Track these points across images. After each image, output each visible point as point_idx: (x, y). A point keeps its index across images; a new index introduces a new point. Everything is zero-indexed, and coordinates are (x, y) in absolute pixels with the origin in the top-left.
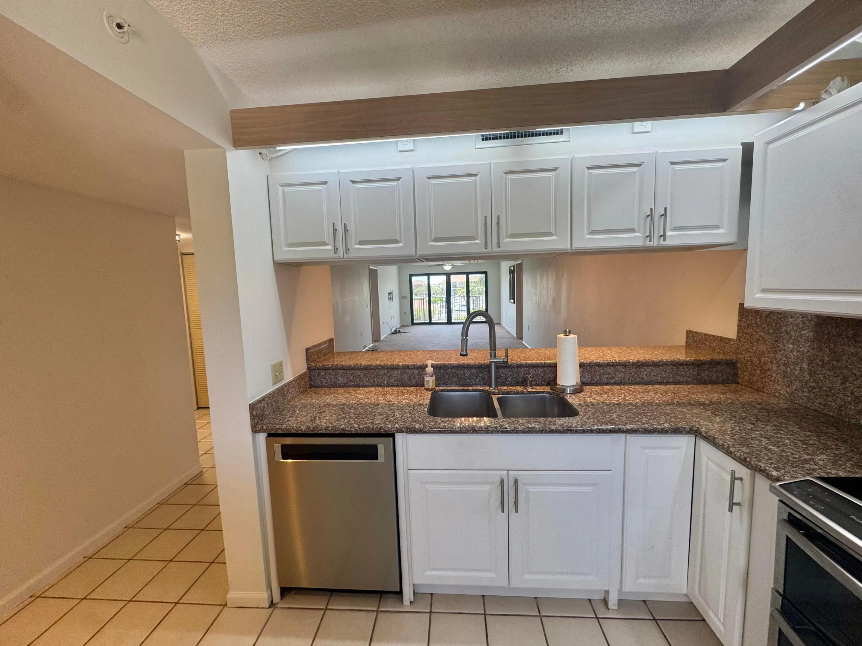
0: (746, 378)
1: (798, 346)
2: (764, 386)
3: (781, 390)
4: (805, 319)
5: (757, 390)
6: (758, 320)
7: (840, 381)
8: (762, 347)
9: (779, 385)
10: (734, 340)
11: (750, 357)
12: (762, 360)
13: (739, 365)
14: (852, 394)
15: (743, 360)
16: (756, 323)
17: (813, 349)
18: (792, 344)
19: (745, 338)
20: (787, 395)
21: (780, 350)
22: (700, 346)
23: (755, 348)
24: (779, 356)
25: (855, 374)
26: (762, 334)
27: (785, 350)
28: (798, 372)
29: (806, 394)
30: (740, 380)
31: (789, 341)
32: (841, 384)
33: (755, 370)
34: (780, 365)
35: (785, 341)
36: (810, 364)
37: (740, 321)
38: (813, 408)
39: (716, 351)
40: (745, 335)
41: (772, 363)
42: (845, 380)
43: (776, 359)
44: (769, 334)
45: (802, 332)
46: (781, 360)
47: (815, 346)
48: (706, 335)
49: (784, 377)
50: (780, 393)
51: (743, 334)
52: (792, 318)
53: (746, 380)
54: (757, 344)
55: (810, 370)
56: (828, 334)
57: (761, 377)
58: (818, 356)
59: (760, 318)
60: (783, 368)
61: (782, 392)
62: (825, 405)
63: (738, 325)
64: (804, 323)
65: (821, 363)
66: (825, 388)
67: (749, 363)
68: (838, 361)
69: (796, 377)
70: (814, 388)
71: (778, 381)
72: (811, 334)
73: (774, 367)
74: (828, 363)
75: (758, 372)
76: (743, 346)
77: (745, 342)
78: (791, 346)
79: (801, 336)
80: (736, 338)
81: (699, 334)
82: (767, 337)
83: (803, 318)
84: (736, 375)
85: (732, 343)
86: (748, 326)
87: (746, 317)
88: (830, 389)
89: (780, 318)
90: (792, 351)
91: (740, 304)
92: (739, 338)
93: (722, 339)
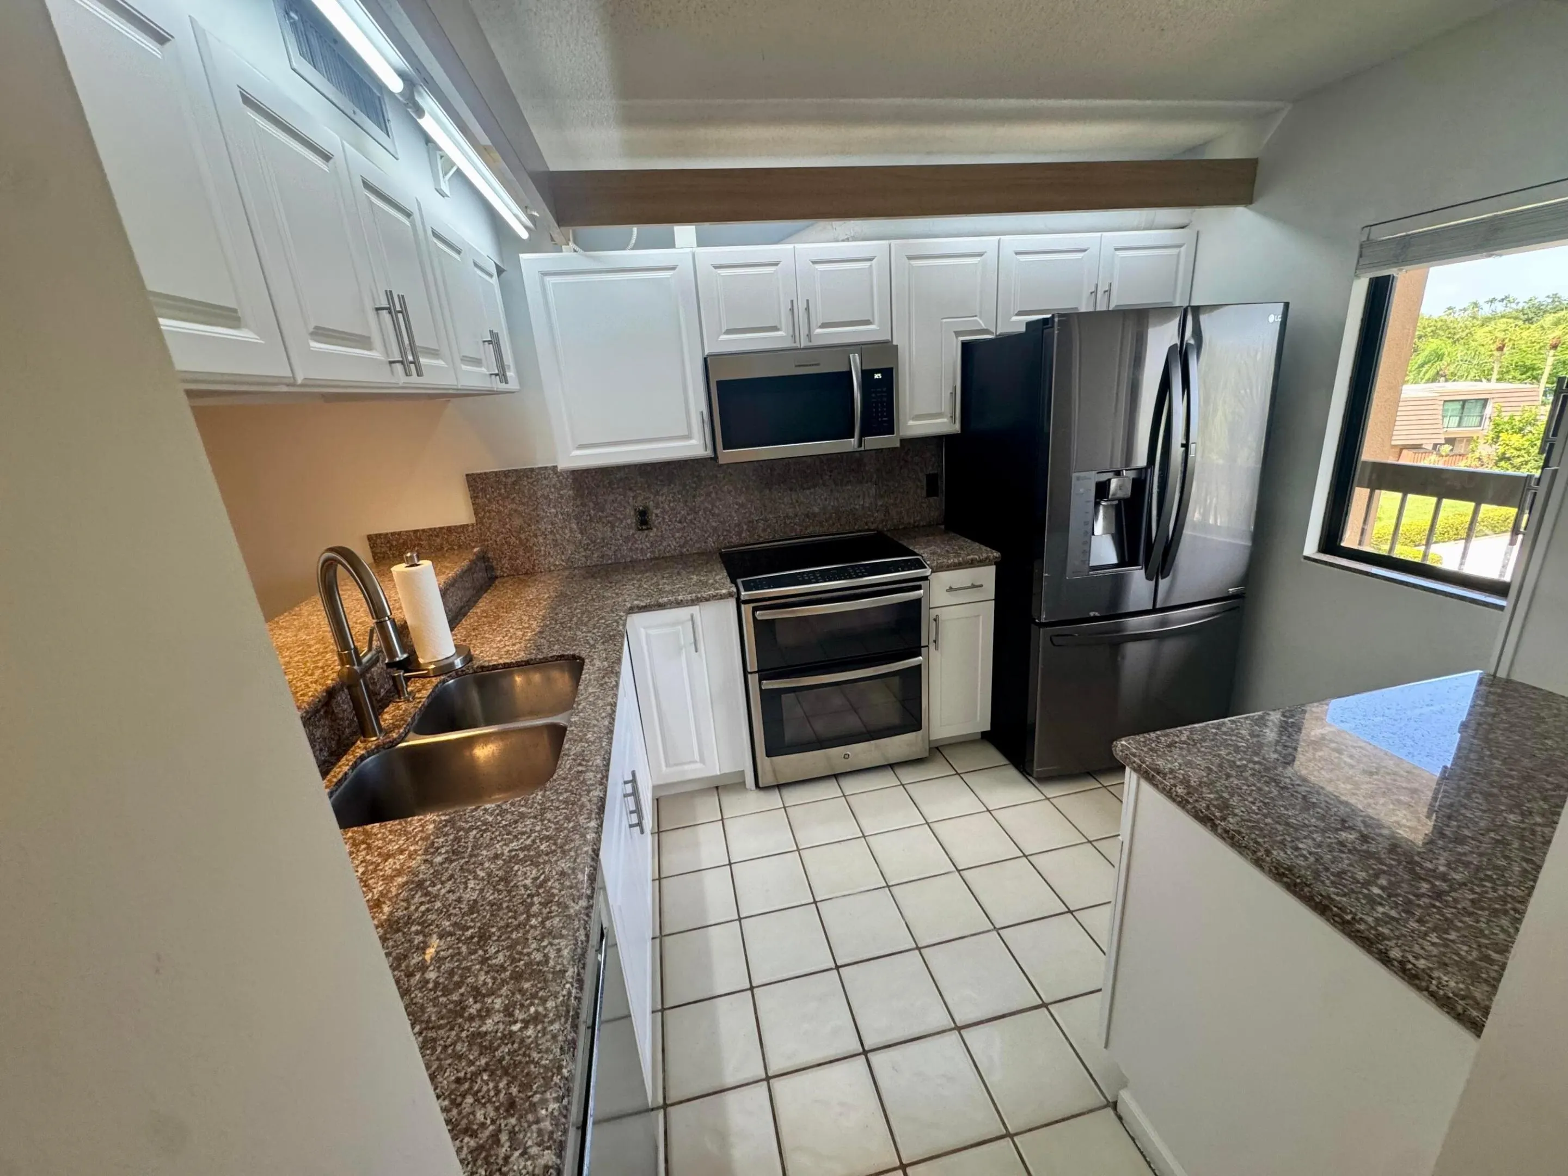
0: (506, 565)
1: (562, 508)
2: (534, 565)
3: (555, 561)
4: (561, 478)
5: (526, 574)
6: (503, 491)
7: (609, 529)
9: (552, 557)
10: (473, 525)
11: (505, 538)
12: (523, 536)
13: (490, 555)
14: (621, 536)
15: (495, 546)
16: (500, 495)
17: (577, 506)
18: (554, 507)
19: (489, 518)
20: (564, 564)
21: (543, 518)
23: (508, 526)
24: (542, 526)
25: (619, 519)
26: (514, 506)
27: (548, 517)
28: (568, 535)
29: (584, 554)
30: (499, 573)
31: (549, 505)
32: (611, 532)
33: (516, 552)
34: (546, 535)
35: (545, 507)
36: (578, 523)
37: (474, 498)
38: (594, 564)
39: (446, 549)
40: (488, 514)
41: (536, 536)
42: (613, 527)
43: (540, 529)
44: (523, 504)
45: (562, 492)
46: (546, 529)
47: (579, 503)
48: (415, 532)
49: (555, 546)
50: (555, 565)
51: (485, 513)
52: (545, 479)
53: (507, 568)
54: (510, 519)
55: (580, 529)
56: (588, 488)
57: (526, 556)
58: (583, 512)
59: (505, 488)
60: (550, 537)
61: (557, 563)
62: (602, 557)
63: (473, 504)
64: (561, 482)
65: (588, 518)
66: (598, 541)
67: (506, 546)
68: (602, 512)
69: (568, 541)
70: (588, 544)
71: (549, 553)
72: (571, 492)
73: (541, 540)
74: (595, 515)
75: (521, 553)
76: (488, 529)
77: (491, 523)
78: (553, 510)
79: (562, 497)
80: (473, 521)
81: (400, 533)
82: (521, 508)
83: (558, 477)
84: (490, 569)
85: (470, 529)
86: (489, 500)
87: (484, 490)
88: (603, 539)
89: (532, 484)
90: (556, 516)
91: (467, 475)
92: (480, 521)
93: (449, 529)
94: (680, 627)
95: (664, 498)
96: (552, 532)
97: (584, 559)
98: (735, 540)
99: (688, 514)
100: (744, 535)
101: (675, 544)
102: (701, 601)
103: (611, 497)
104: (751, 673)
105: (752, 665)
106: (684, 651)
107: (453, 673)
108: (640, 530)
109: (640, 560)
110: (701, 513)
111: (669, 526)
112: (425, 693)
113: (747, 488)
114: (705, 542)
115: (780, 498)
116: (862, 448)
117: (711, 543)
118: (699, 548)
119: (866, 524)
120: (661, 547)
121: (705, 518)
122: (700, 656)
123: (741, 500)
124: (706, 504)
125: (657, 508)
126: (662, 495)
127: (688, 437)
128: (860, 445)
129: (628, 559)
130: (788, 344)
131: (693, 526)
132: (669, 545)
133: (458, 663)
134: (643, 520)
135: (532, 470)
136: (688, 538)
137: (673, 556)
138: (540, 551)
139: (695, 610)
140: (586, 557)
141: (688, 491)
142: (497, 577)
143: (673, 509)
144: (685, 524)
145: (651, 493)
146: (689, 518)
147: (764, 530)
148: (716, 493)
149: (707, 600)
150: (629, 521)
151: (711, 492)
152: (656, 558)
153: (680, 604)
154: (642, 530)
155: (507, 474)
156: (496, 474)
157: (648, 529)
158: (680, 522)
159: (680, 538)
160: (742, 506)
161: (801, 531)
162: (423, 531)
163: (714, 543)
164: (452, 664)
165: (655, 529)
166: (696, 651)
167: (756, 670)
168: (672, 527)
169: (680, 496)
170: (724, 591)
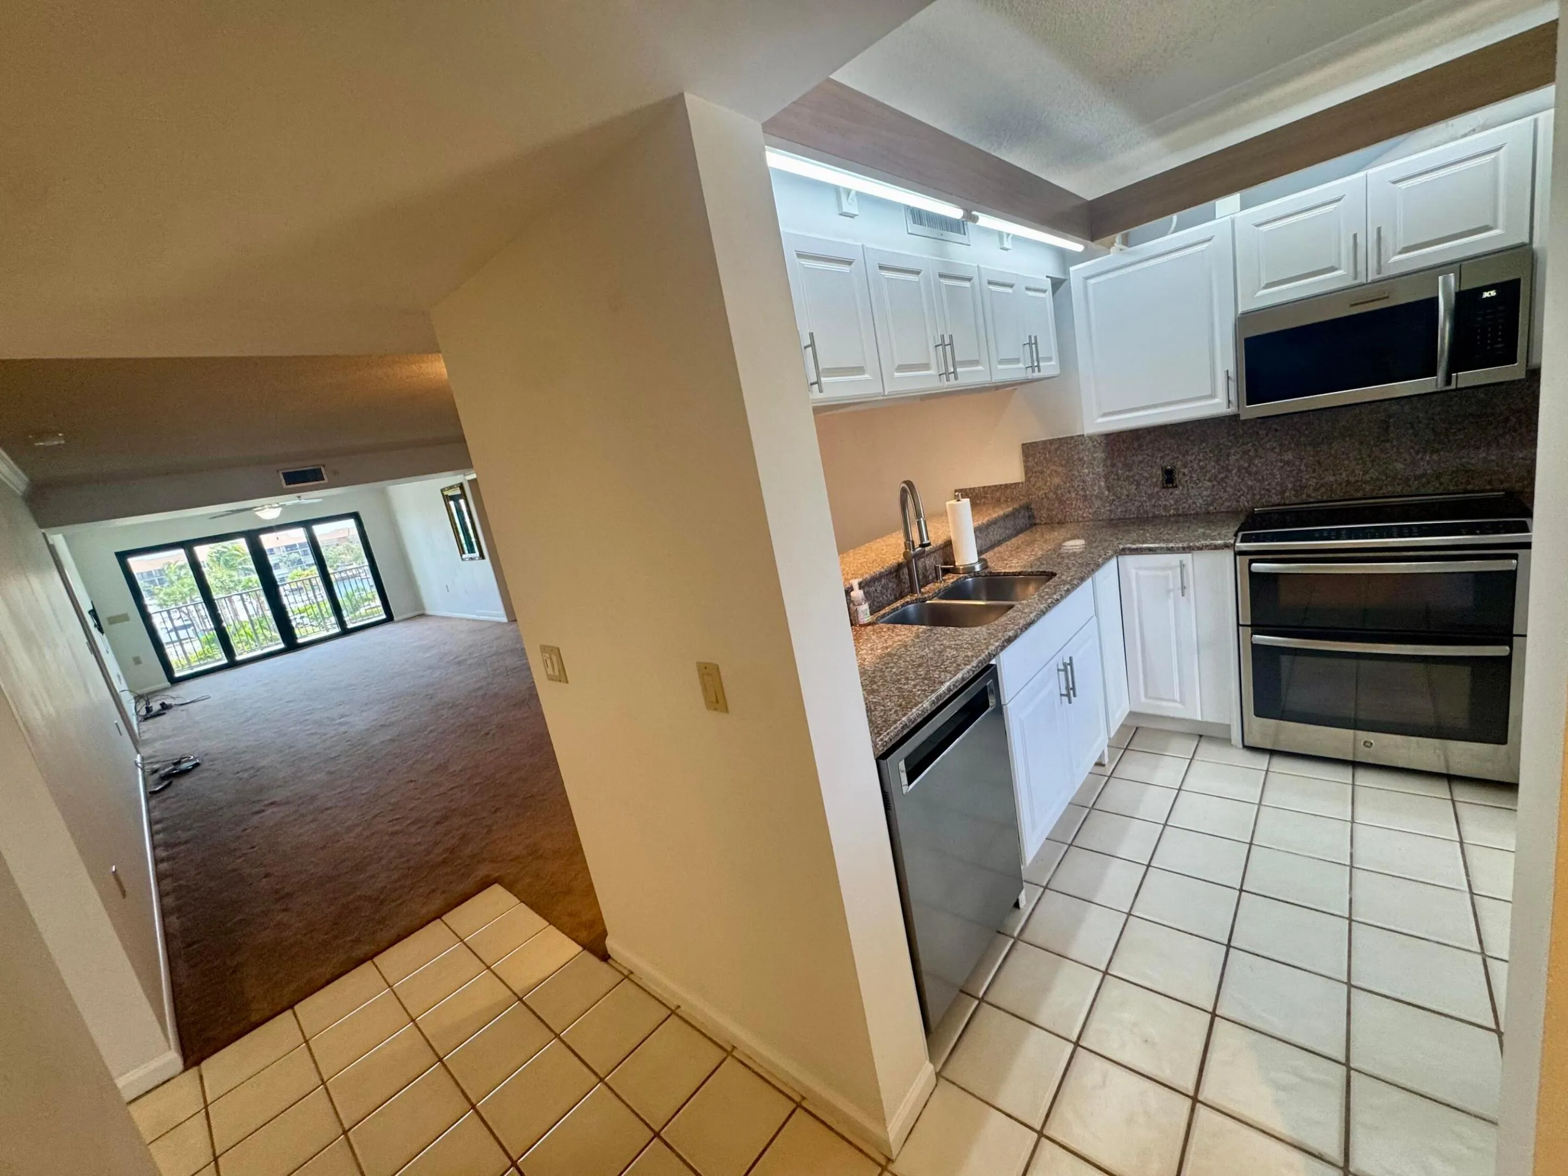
0: (1044, 516)
1: (1093, 468)
2: (1065, 516)
3: (1083, 513)
5: (1058, 523)
6: (1047, 455)
7: (1135, 487)
8: (1057, 480)
9: (1081, 510)
10: (1022, 483)
11: (1045, 493)
12: (1059, 492)
13: (1033, 506)
14: (1146, 493)
15: (1037, 499)
16: (1045, 458)
17: (1107, 467)
18: (1087, 468)
19: (1034, 477)
20: (1091, 516)
21: (1076, 478)
22: (978, 502)
23: (1048, 484)
24: (1076, 484)
25: (1146, 477)
26: (1054, 468)
27: (1081, 476)
28: (1097, 492)
29: (1108, 508)
30: (1038, 521)
31: (1083, 466)
32: (1136, 489)
33: (1053, 505)
34: (1078, 491)
35: (1079, 468)
36: (1106, 481)
37: (1026, 461)
38: (1117, 517)
39: (1002, 501)
41: (1069, 492)
42: (1138, 484)
43: (1073, 487)
44: (1062, 466)
45: (1095, 455)
46: (1078, 486)
47: (1109, 463)
48: (984, 487)
49: (1085, 500)
50: (1083, 517)
51: (1033, 473)
52: (1082, 444)
53: (1044, 518)
54: (1051, 478)
55: (1107, 486)
56: (1118, 450)
57: (1061, 509)
58: (1112, 472)
59: (1049, 453)
60: (1081, 493)
61: (1085, 515)
62: (1126, 511)
63: (1025, 467)
64: (1094, 446)
65: (1116, 477)
66: (1123, 497)
67: (1045, 500)
68: (1130, 471)
69: (1096, 497)
70: (1113, 500)
71: (1079, 507)
72: (1103, 454)
73: (1073, 495)
74: (1123, 474)
75: (1057, 505)
76: (1034, 486)
77: (1035, 481)
78: (1086, 471)
79: (1094, 459)
80: (1024, 480)
81: (974, 489)
82: (1060, 469)
83: (1093, 442)
84: (1031, 517)
85: (1021, 485)
86: (1036, 463)
87: (1034, 456)
88: (1128, 496)
89: (1071, 448)
90: (1088, 475)
91: (1023, 445)
92: (1028, 479)
93: (1006, 486)
94: (1170, 572)
95: (1194, 457)
96: (1083, 489)
97: (1108, 513)
98: (1275, 499)
99: (1220, 473)
100: (1287, 494)
101: (1201, 501)
102: (1193, 549)
103: (1140, 458)
104: (1243, 626)
105: (1246, 619)
106: (1172, 594)
107: (972, 574)
108: (1164, 487)
109: (1162, 516)
110: (1234, 472)
111: (1197, 484)
112: (952, 581)
113: (1297, 444)
114: (1238, 501)
115: (1343, 453)
116: (1453, 386)
117: (1244, 503)
118: (1229, 507)
119: (1490, 482)
120: (1186, 505)
121: (1239, 477)
122: (1189, 600)
123: (1289, 456)
124: (1242, 463)
125: (1185, 467)
126: (1193, 454)
127: (1212, 396)
128: (1448, 382)
129: (1150, 515)
130: (1350, 282)
131: (1224, 485)
132: (1194, 503)
133: (978, 568)
134: (1169, 478)
135: (1072, 438)
136: (1217, 497)
137: (1197, 514)
138: (1072, 504)
139: (1187, 558)
140: (1110, 511)
141: (1221, 449)
142: (1035, 524)
143: (1202, 468)
144: (1215, 483)
145: (1180, 453)
146: (1221, 476)
147: (1315, 490)
148: (1256, 450)
149: (1200, 549)
150: (1154, 480)
151: (1250, 450)
152: (1179, 515)
153: (1170, 550)
154: (1167, 488)
155: (1052, 442)
156: (1044, 442)
157: (1173, 487)
158: (1210, 480)
159: (1208, 496)
160: (1287, 463)
161: (1373, 490)
162: (989, 487)
163: (1248, 502)
164: (973, 568)
165: (1181, 488)
166: (1183, 595)
167: (1249, 623)
168: (1200, 485)
169: (1211, 455)
170: (1220, 542)
